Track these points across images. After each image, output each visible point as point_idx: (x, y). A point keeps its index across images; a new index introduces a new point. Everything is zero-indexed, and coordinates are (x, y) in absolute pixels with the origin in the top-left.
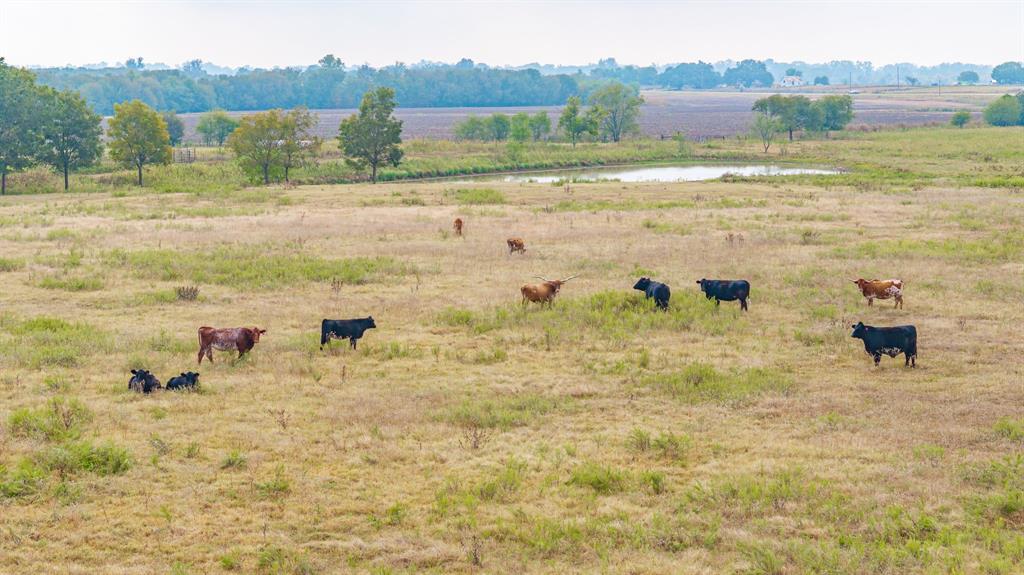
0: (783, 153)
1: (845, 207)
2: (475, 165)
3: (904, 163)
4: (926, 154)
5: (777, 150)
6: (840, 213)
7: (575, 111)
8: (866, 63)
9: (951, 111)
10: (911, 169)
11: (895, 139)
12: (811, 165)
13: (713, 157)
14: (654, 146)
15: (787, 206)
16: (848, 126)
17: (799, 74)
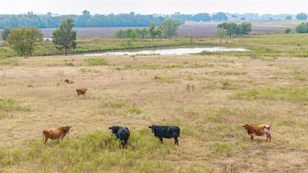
0: (227, 43)
1: (245, 67)
2: (114, 47)
3: (269, 47)
4: (277, 43)
5: (225, 42)
6: (243, 71)
7: (153, 28)
8: (257, 14)
9: (284, 28)
10: (272, 49)
11: (266, 38)
12: (236, 47)
13: (202, 44)
14: (181, 40)
15: (221, 67)
16: (250, 33)
17: (236, 17)
